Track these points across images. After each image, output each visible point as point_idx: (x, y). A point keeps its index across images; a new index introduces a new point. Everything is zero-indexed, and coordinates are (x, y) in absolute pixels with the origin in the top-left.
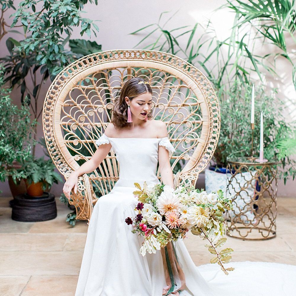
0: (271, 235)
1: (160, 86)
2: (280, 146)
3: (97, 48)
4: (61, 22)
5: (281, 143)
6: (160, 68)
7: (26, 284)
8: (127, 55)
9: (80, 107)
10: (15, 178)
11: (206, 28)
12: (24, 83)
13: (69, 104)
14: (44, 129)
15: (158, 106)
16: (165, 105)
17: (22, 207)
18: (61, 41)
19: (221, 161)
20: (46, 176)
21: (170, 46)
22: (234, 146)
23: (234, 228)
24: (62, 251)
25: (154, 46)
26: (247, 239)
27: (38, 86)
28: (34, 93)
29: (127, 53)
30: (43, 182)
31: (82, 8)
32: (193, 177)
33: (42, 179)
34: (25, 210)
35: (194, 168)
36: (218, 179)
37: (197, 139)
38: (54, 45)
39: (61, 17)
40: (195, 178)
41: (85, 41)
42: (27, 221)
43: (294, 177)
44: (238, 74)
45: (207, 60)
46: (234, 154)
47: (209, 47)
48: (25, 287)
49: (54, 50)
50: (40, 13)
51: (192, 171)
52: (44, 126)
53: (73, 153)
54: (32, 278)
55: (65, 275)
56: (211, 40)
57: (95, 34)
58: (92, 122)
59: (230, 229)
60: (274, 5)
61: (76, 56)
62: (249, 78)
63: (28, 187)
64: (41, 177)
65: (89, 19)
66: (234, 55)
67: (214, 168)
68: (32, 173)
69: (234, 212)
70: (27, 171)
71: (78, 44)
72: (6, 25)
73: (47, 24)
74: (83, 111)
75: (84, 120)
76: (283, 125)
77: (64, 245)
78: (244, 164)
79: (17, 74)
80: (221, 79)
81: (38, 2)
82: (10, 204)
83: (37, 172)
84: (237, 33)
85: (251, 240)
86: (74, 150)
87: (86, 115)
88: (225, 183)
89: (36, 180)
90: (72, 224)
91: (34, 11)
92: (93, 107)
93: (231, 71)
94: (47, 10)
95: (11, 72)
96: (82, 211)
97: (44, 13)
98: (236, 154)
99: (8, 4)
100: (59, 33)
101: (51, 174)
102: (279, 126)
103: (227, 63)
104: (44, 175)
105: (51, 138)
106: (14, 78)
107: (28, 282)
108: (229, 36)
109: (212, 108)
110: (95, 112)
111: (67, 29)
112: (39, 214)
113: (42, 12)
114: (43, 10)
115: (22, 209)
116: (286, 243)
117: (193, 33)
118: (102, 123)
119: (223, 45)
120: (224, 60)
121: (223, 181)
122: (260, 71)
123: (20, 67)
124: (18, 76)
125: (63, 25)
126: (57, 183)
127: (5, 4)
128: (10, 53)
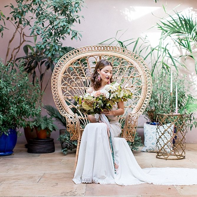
0: (182, 157)
1: (118, 67)
4: (59, 33)
6: (118, 56)
7: (42, 176)
8: (99, 48)
9: (72, 78)
10: (31, 126)
11: (144, 40)
12: (35, 72)
13: (66, 76)
14: (52, 90)
15: (117, 78)
16: (121, 77)
18: (60, 43)
20: (49, 126)
24: (60, 164)
26: (168, 159)
27: (43, 74)
28: (40, 78)
29: (99, 47)
30: (47, 129)
31: (71, 24)
33: (46, 127)
34: (36, 147)
35: (137, 112)
36: (152, 128)
37: (139, 96)
38: (55, 45)
39: (59, 30)
41: (71, 48)
42: (37, 153)
43: (196, 126)
44: (163, 68)
45: (145, 59)
46: (161, 113)
47: (146, 51)
49: (55, 48)
50: (47, 27)
52: (52, 88)
53: (69, 104)
56: (147, 47)
57: (80, 39)
58: (79, 86)
59: (158, 155)
60: (185, 27)
62: (170, 70)
63: (38, 132)
64: (46, 126)
65: (76, 30)
66: (161, 56)
68: (41, 124)
69: (161, 146)
70: (38, 122)
72: (25, 36)
73: (51, 34)
74: (74, 80)
75: (75, 85)
76: (190, 97)
78: (166, 115)
79: (30, 67)
80: (153, 71)
81: (46, 21)
83: (43, 123)
84: (162, 43)
85: (170, 159)
86: (69, 102)
87: (76, 83)
89: (43, 128)
90: (65, 153)
91: (43, 26)
92: (80, 78)
93: (159, 66)
94: (51, 25)
95: (27, 65)
96: (74, 134)
97: (49, 28)
100: (58, 39)
101: (52, 125)
102: (188, 97)
103: (157, 61)
105: (56, 95)
106: (28, 69)
108: (158, 45)
109: (147, 78)
110: (81, 81)
111: (63, 37)
112: (45, 149)
113: (48, 27)
114: (48, 26)
116: (191, 161)
117: (136, 43)
118: (85, 88)
119: (155, 50)
120: (155, 59)
121: (154, 129)
122: (177, 66)
123: (33, 62)
124: (31, 68)
125: (60, 35)
126: (55, 130)
127: (25, 23)
128: (26, 54)
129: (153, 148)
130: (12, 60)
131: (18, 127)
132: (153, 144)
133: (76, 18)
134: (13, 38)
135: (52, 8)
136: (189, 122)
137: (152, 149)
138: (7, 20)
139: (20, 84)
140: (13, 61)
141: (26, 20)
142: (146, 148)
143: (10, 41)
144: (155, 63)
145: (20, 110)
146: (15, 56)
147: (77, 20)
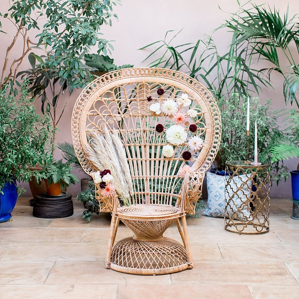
0: (264, 230)
2: (273, 151)
3: (109, 61)
4: (80, 41)
5: (274, 149)
7: (52, 267)
9: (102, 116)
10: (38, 179)
11: (207, 45)
12: (45, 93)
13: (93, 114)
15: (168, 115)
17: (43, 205)
19: (221, 164)
20: (65, 177)
21: (175, 61)
22: (232, 151)
23: (232, 224)
24: (80, 242)
25: (161, 60)
26: (243, 233)
27: (57, 96)
28: (53, 102)
30: (62, 182)
31: (98, 30)
32: (200, 175)
33: (61, 180)
34: (45, 208)
36: (219, 181)
38: (74, 62)
39: (80, 37)
40: (202, 176)
42: (47, 218)
44: (236, 86)
45: (208, 73)
46: (233, 158)
47: (211, 61)
48: (51, 270)
49: (74, 66)
50: (62, 33)
51: (198, 170)
54: (56, 263)
55: (84, 261)
56: (212, 56)
57: (110, 53)
58: (112, 129)
59: (228, 225)
61: (91, 69)
62: (247, 89)
63: (49, 187)
64: (60, 177)
65: (105, 40)
66: (233, 69)
67: (215, 171)
68: (52, 175)
69: (232, 210)
70: (48, 172)
71: (92, 59)
72: (31, 42)
73: (68, 43)
74: (105, 120)
76: (276, 132)
77: (82, 238)
78: (241, 167)
80: (221, 91)
81: (60, 24)
82: (30, 203)
83: (56, 173)
84: (235, 50)
85: (246, 234)
87: (107, 123)
88: (224, 184)
89: (55, 181)
90: (88, 220)
91: (57, 31)
92: (113, 116)
93: (230, 83)
94: (68, 31)
95: (33, 84)
97: (65, 34)
98: (234, 158)
99: (32, 24)
100: (79, 51)
101: (69, 175)
102: (273, 133)
103: (226, 76)
104: (62, 176)
106: (35, 89)
107: (53, 266)
108: (228, 52)
109: (214, 117)
110: (114, 120)
111: (85, 47)
112: (58, 211)
113: (64, 33)
114: (64, 31)
115: (42, 207)
116: (277, 237)
117: (195, 49)
118: (120, 130)
119: (223, 60)
120: (223, 74)
121: (222, 182)
122: (256, 84)
123: (42, 79)
124: (39, 87)
125: (82, 44)
126: (74, 184)
127: (30, 24)
128: (32, 66)
129: (221, 211)
130: (11, 76)
131: (19, 179)
132: (221, 205)
133: (106, 18)
134: (13, 44)
135: (70, 4)
136: (274, 171)
137: (219, 212)
138: (4, 17)
139: (21, 118)
140: (13, 77)
141: (31, 21)
142: (211, 211)
143: (9, 49)
144: (224, 79)
145: (21, 155)
146: (16, 70)
147: (107, 20)
